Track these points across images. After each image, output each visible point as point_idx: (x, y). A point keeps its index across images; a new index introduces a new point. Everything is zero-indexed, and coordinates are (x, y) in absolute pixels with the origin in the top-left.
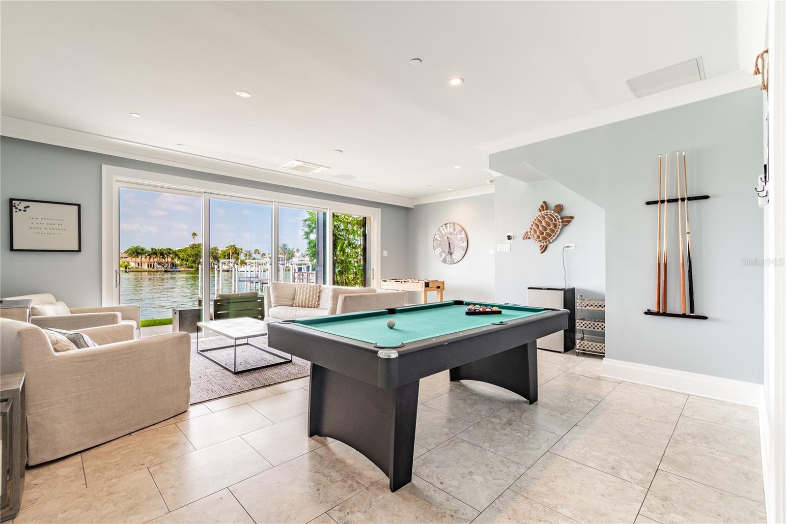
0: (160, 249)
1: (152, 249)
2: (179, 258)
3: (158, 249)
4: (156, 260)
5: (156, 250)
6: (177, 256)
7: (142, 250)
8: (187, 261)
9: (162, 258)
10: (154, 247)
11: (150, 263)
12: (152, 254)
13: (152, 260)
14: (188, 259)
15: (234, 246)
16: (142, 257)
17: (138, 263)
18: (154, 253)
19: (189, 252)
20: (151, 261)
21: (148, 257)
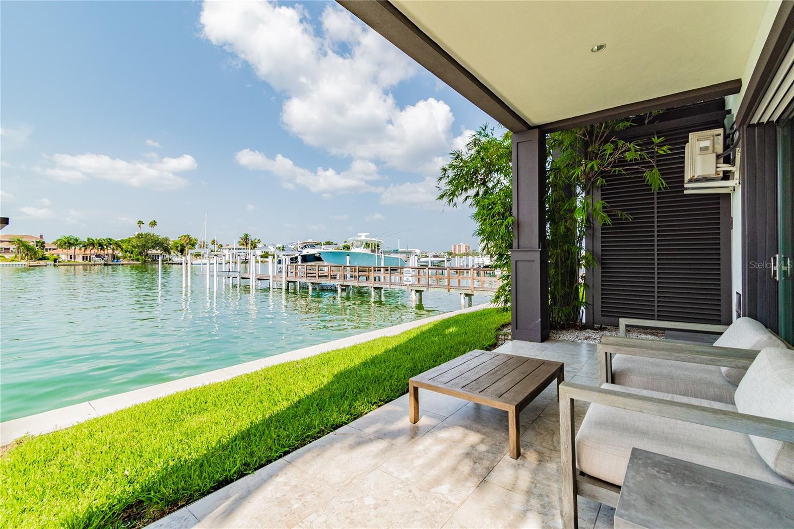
0: (98, 239)
1: (89, 240)
2: (122, 249)
3: (96, 239)
4: (93, 252)
5: (93, 240)
6: (120, 246)
7: (77, 240)
8: (132, 253)
9: (101, 249)
10: (91, 237)
11: (85, 256)
12: (88, 245)
13: (88, 252)
14: (132, 251)
15: (188, 236)
16: (75, 249)
17: (71, 256)
18: (91, 244)
19: (134, 242)
20: (86, 252)
21: (83, 248)
